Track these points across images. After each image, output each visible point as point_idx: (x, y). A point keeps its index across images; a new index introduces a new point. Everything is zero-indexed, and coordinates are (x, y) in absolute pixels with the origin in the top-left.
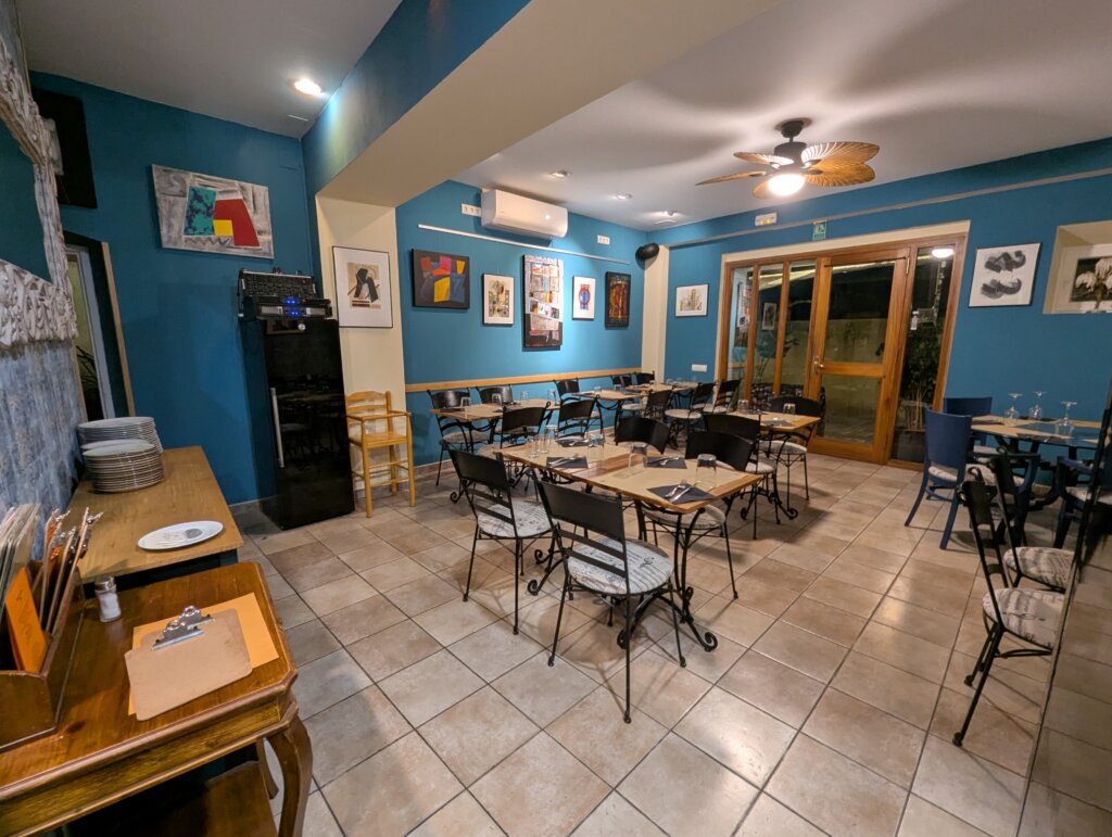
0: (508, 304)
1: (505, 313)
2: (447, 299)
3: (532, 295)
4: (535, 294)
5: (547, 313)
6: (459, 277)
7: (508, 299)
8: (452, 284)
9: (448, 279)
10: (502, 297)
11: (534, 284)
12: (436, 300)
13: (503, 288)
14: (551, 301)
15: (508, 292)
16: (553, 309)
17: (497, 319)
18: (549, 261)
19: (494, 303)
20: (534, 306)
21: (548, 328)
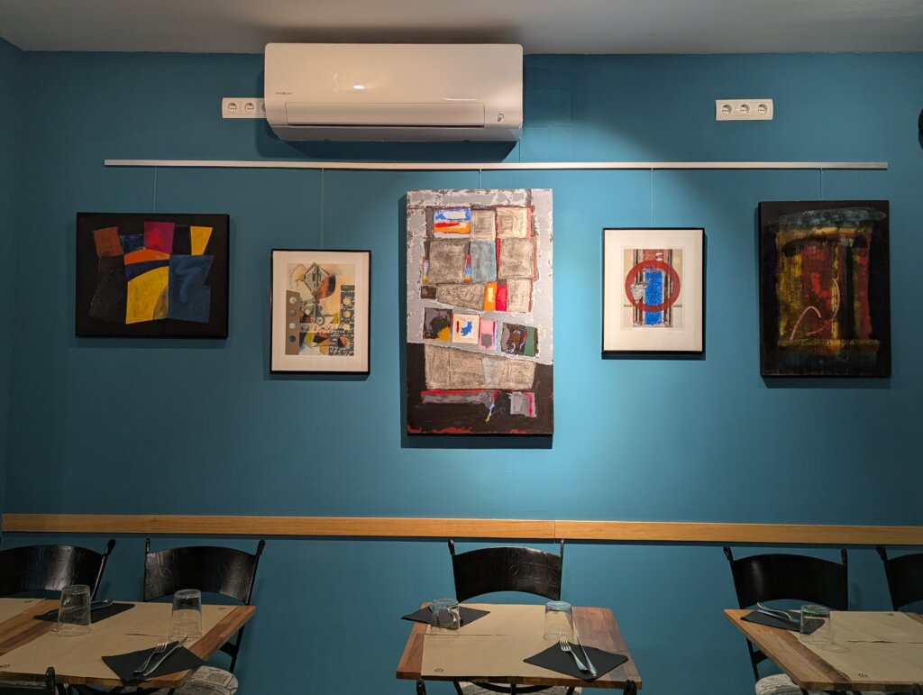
0: (350, 321)
1: (341, 344)
2: (161, 316)
3: (430, 292)
4: (442, 290)
5: (486, 340)
6: (197, 262)
7: (350, 308)
8: (175, 280)
9: (164, 271)
10: (332, 304)
11: (436, 264)
12: (130, 320)
13: (332, 281)
14: (501, 305)
15: (348, 291)
16: (511, 328)
17: (313, 359)
18: (494, 197)
19: (305, 319)
20: (439, 323)
21: (491, 383)
